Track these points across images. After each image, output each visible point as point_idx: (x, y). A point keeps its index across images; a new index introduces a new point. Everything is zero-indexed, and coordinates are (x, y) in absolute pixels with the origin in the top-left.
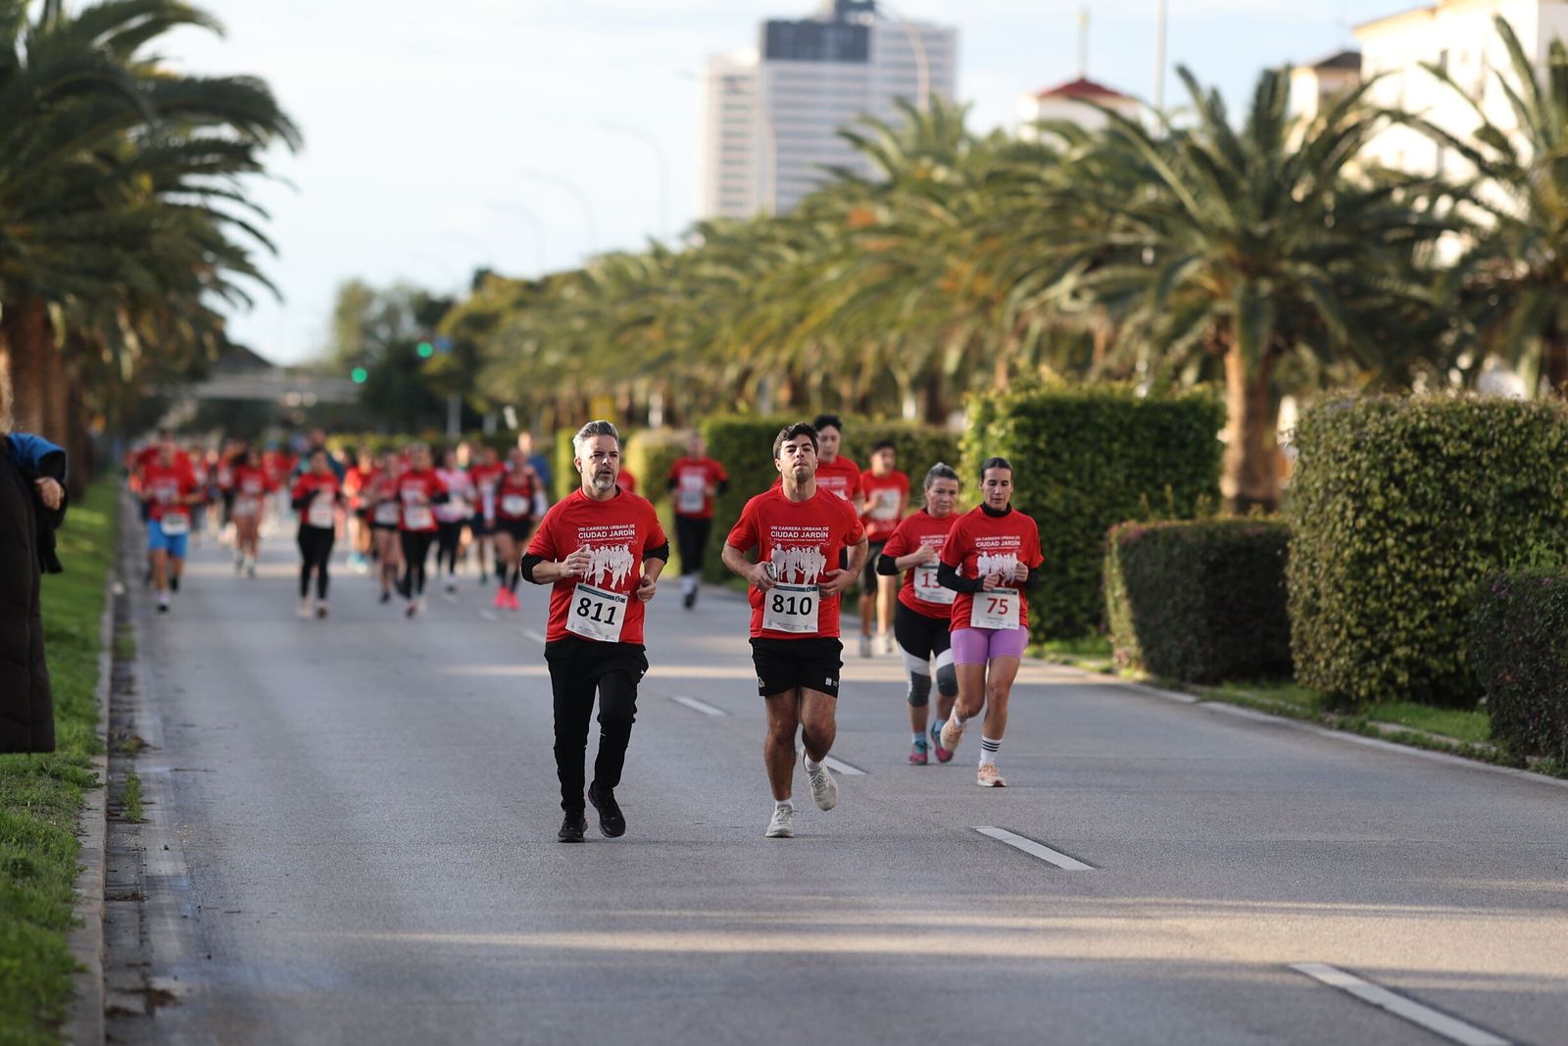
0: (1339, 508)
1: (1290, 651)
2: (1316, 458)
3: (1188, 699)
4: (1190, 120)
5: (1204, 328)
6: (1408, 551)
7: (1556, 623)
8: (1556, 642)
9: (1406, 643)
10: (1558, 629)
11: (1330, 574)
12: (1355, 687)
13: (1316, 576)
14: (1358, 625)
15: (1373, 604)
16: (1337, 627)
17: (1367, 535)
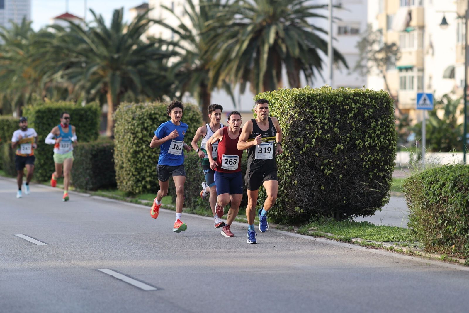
0: (128, 137)
1: (116, 180)
2: (121, 122)
3: (87, 195)
4: (94, 25)
5: (100, 86)
6: (149, 150)
7: (189, 169)
8: (189, 174)
9: (150, 176)
10: (189, 170)
11: (126, 156)
12: (135, 190)
13: (122, 157)
14: (135, 171)
15: (139, 165)
16: (129, 172)
17: (137, 145)
